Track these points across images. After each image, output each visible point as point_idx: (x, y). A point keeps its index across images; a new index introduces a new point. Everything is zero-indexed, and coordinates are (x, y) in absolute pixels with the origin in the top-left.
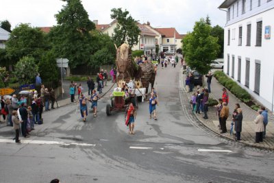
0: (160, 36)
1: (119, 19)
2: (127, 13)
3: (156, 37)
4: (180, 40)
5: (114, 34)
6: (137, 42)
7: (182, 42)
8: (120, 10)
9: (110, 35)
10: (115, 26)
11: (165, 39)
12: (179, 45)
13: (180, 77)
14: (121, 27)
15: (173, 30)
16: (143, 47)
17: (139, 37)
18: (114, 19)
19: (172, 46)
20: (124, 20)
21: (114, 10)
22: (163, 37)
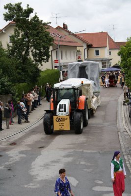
0: (85, 47)
1: (17, 20)
2: (30, 11)
3: (78, 48)
4: (117, 51)
5: (11, 44)
6: (48, 57)
7: (119, 54)
8: (19, 6)
9: (5, 47)
10: (12, 32)
11: (93, 51)
12: (116, 59)
13: (119, 112)
14: (21, 34)
15: (104, 36)
16: (58, 65)
17: (51, 48)
18: (9, 22)
19: (104, 62)
20: (25, 22)
21: (8, 7)
22: (89, 47)
